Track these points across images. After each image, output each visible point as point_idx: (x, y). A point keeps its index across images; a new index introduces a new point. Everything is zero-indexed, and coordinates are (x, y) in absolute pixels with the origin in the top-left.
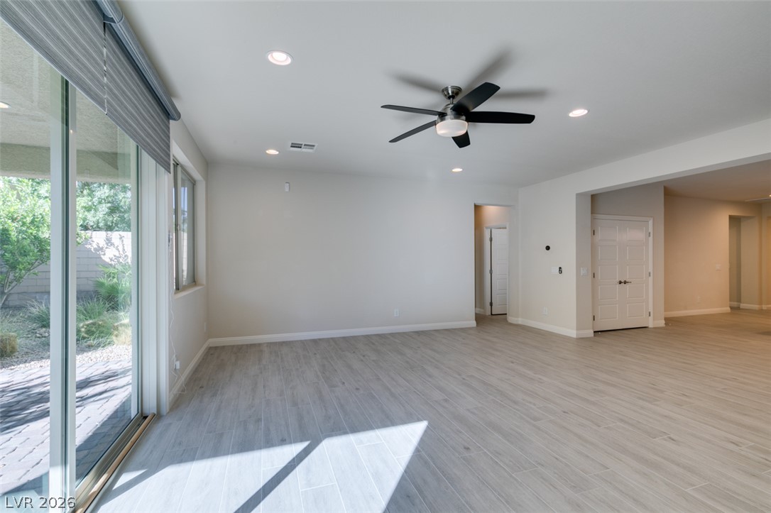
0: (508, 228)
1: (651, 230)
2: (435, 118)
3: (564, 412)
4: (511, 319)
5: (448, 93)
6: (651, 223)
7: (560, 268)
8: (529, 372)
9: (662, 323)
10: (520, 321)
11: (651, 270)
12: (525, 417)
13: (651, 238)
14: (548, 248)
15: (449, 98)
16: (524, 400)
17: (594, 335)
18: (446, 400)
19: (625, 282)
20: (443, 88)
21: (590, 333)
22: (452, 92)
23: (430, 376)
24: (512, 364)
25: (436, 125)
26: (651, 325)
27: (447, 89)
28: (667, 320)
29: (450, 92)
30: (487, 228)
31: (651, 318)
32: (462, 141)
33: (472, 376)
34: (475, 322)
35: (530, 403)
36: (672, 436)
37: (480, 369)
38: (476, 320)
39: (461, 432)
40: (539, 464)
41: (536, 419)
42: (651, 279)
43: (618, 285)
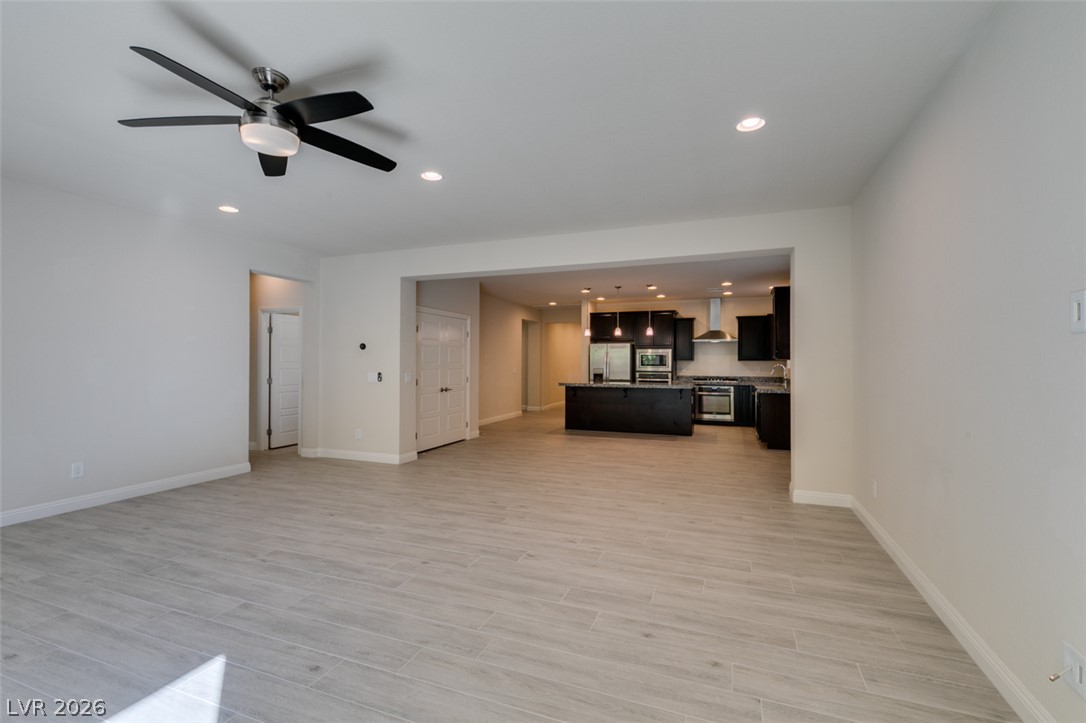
0: (300, 313)
1: (469, 330)
2: (240, 112)
3: (424, 563)
4: (304, 452)
5: (266, 79)
6: (469, 321)
7: (380, 374)
8: (360, 523)
9: (476, 433)
10: (320, 452)
11: (468, 375)
12: (380, 587)
13: (469, 339)
14: (363, 346)
15: (266, 87)
16: (368, 564)
17: (419, 458)
18: (245, 606)
19: (446, 390)
20: (257, 66)
21: (413, 456)
22: (274, 81)
23: (195, 574)
24: (331, 518)
25: (240, 125)
26: (468, 438)
27: (263, 70)
28: (482, 429)
29: (269, 78)
30: (264, 311)
31: (468, 429)
32: (274, 166)
33: (275, 553)
34: (248, 464)
35: (379, 565)
36: (529, 552)
37: (284, 538)
38: (250, 461)
39: (294, 648)
40: (422, 642)
41: (395, 584)
42: (468, 384)
43: (440, 394)
